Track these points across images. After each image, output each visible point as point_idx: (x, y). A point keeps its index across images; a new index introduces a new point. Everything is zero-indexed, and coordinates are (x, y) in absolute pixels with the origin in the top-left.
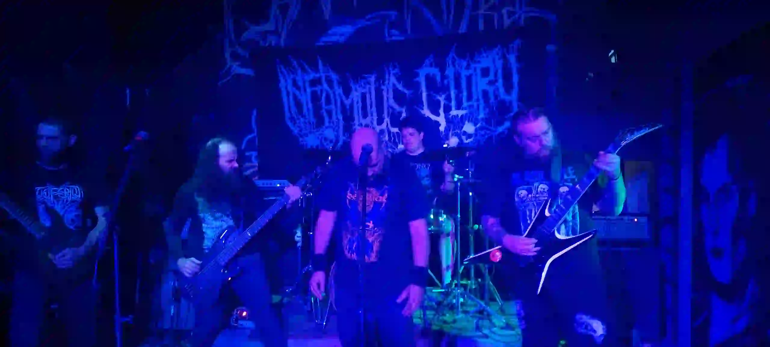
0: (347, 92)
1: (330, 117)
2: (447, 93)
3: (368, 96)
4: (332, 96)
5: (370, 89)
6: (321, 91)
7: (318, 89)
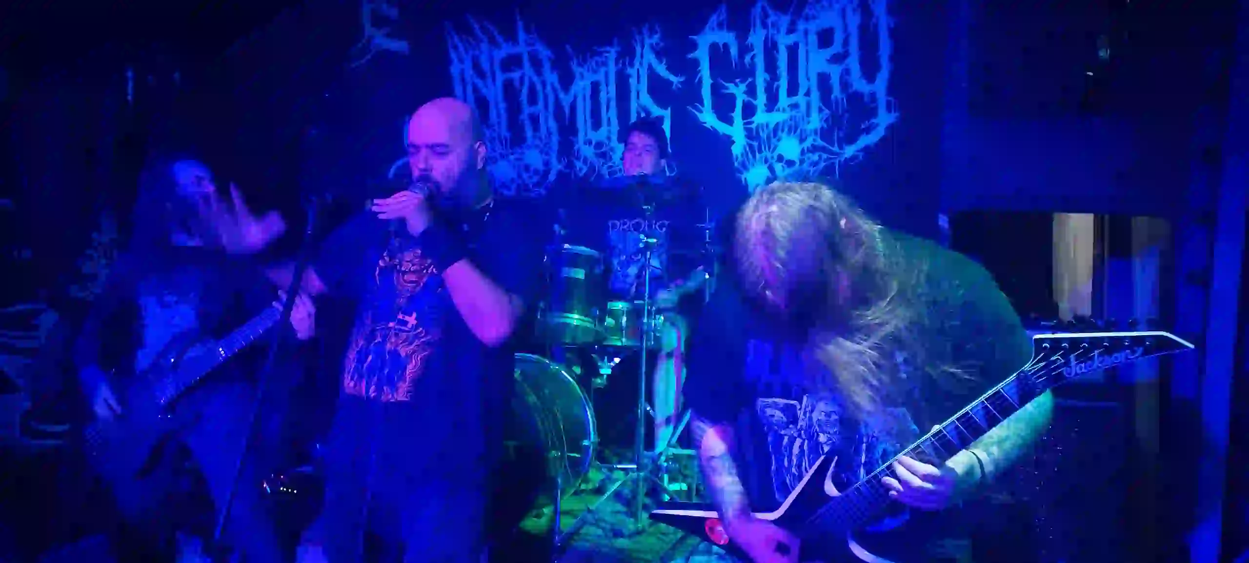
0: (567, 81)
1: (536, 127)
2: (750, 80)
3: (603, 87)
4: (539, 87)
5: (607, 74)
6: (522, 79)
7: (516, 75)
